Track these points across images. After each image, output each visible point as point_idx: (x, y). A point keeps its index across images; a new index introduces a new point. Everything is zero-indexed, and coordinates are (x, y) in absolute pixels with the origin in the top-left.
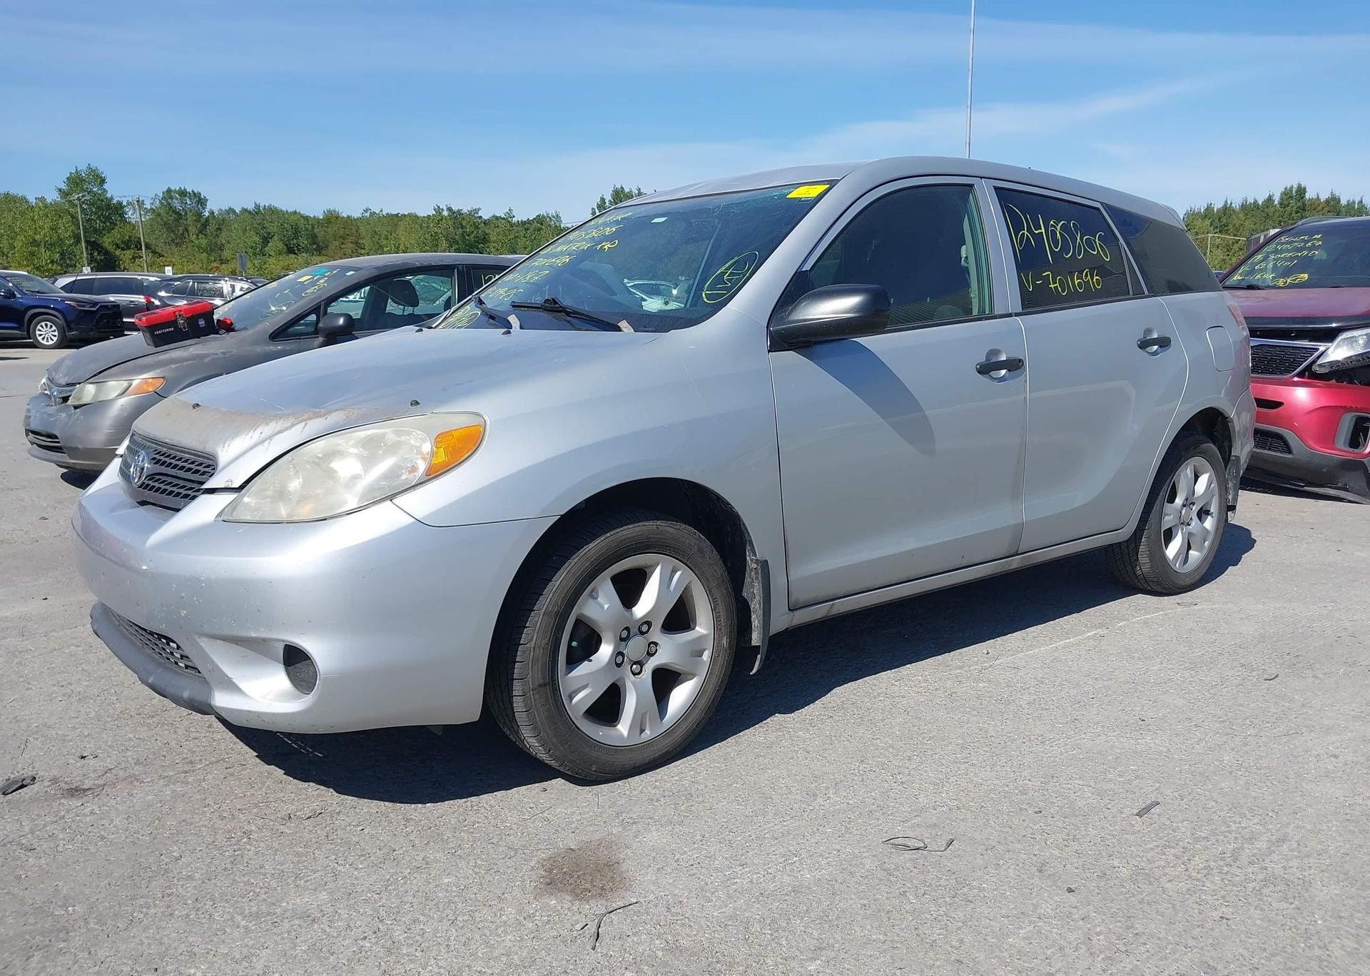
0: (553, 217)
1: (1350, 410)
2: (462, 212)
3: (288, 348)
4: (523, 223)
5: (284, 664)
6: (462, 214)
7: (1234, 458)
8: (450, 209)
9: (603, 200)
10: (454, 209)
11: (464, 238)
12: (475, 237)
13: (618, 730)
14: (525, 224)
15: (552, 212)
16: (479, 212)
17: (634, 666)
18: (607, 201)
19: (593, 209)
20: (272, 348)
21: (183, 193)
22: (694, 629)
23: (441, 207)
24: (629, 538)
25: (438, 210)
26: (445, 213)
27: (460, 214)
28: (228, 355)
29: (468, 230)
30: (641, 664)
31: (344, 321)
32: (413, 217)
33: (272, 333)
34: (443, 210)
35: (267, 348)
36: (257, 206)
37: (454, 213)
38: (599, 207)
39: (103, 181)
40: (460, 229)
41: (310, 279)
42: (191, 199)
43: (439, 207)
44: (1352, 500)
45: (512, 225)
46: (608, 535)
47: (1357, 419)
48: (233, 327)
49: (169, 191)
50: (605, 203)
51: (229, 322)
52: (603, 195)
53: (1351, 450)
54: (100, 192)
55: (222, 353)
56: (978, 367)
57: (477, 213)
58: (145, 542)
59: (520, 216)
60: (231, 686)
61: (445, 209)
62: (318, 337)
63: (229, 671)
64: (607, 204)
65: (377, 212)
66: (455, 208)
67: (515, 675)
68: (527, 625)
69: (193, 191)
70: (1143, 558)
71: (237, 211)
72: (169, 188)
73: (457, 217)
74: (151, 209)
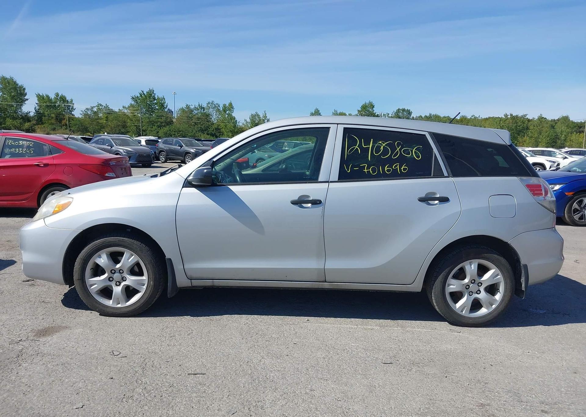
2: (518, 116)
8: (511, 115)
11: (517, 128)
12: (522, 127)
17: (117, 283)
21: (404, 110)
23: (507, 114)
26: (509, 117)
29: (519, 124)
30: (120, 283)
34: (508, 115)
36: (430, 114)
37: (514, 116)
39: (373, 107)
40: (515, 124)
42: (406, 112)
49: (399, 109)
54: (372, 111)
57: (526, 116)
61: (509, 115)
65: (477, 117)
66: (514, 114)
69: (407, 109)
71: (423, 117)
72: (399, 108)
74: (391, 116)
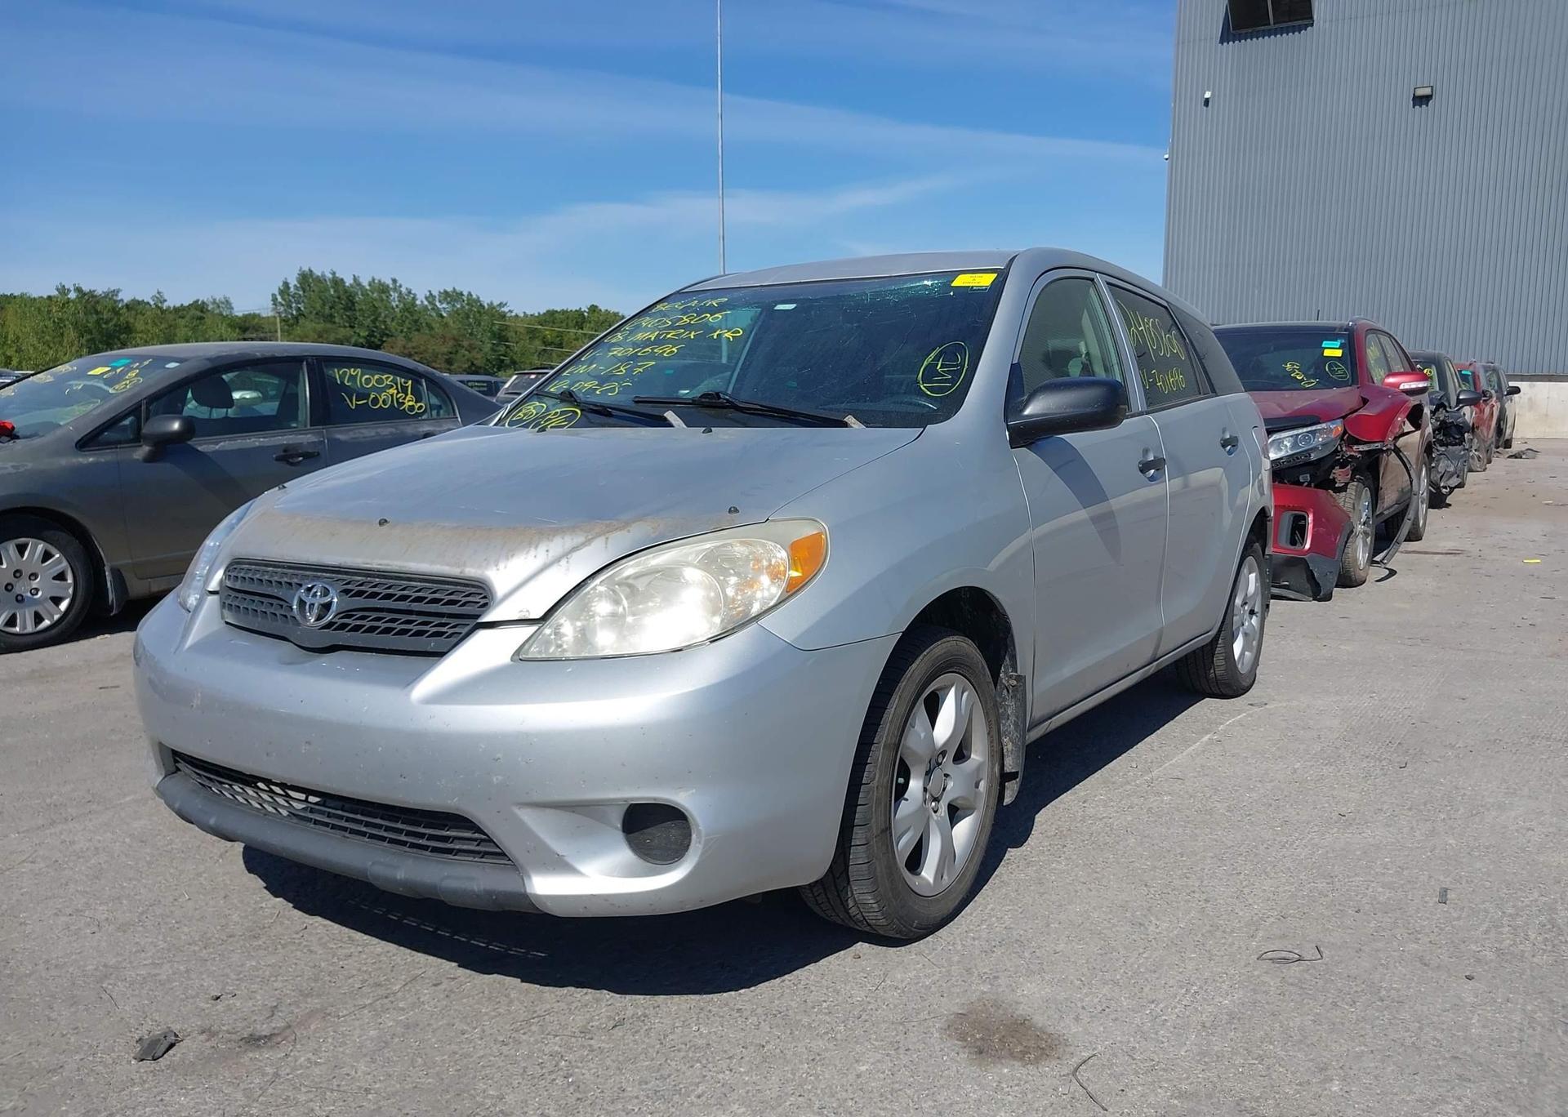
0: (223, 303)
1: (1289, 509)
2: (96, 293)
3: (103, 460)
4: (176, 310)
5: (624, 831)
6: (96, 296)
7: (1268, 557)
8: (78, 290)
9: (286, 284)
10: (83, 289)
11: (100, 326)
12: (115, 325)
13: (924, 879)
14: (179, 311)
15: (219, 297)
16: (120, 294)
17: (934, 803)
18: (291, 286)
19: (273, 295)
20: (81, 460)
22: (970, 757)
24: (941, 655)
25: (63, 291)
26: (72, 295)
27: (94, 296)
28: (22, 470)
29: (105, 317)
30: (939, 799)
31: (180, 425)
32: (25, 301)
33: (80, 440)
35: (74, 460)
37: (85, 294)
38: (281, 292)
40: (94, 316)
41: (109, 371)
43: (64, 286)
44: (1293, 597)
45: (163, 312)
46: (925, 653)
47: (1294, 518)
48: (14, 432)
50: (289, 288)
51: (10, 427)
52: (286, 279)
53: (1293, 547)
55: (13, 466)
56: (1141, 466)
57: (117, 295)
58: (408, 695)
59: (173, 301)
60: (560, 865)
62: (141, 446)
63: (558, 847)
64: (292, 289)
66: (86, 289)
67: (856, 821)
68: (869, 761)
70: (1219, 660)
73: (89, 301)
